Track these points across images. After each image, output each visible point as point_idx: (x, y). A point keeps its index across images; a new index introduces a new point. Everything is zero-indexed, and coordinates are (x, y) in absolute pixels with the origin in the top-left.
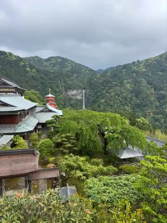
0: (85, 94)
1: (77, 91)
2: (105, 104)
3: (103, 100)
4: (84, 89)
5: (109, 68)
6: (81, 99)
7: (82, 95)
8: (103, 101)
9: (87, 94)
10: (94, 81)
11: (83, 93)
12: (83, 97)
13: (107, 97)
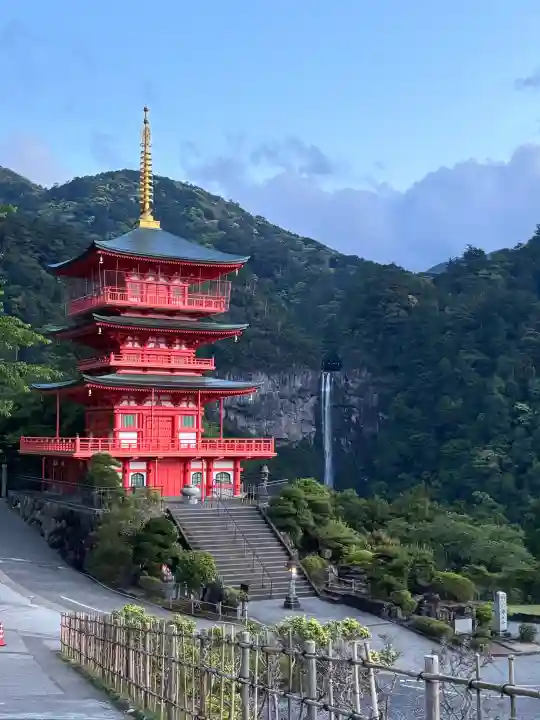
0: (334, 407)
1: (276, 378)
2: (509, 480)
3: (489, 453)
4: (331, 366)
5: (505, 251)
6: (304, 442)
7: (317, 410)
8: (488, 456)
9: (354, 400)
10: (407, 309)
11: (318, 393)
12: (318, 424)
13: (519, 431)
